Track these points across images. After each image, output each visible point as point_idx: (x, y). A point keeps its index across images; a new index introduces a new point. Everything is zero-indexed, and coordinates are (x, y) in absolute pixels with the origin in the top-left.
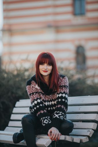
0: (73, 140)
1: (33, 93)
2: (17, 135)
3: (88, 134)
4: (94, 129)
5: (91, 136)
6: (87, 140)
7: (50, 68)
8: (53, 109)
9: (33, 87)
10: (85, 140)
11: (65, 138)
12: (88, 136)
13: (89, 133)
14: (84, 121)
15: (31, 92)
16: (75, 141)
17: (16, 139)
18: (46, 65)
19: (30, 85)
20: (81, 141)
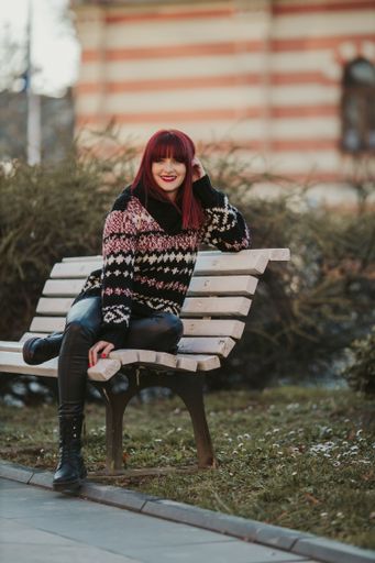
0: (178, 364)
1: (119, 235)
2: (36, 343)
3: (219, 349)
4: (236, 336)
5: (226, 355)
6: (217, 364)
7: (181, 168)
8: (170, 272)
9: (127, 218)
10: (211, 364)
11: (157, 358)
12: (220, 355)
13: (222, 345)
14: (215, 317)
15: (117, 231)
16: (182, 366)
17: (32, 352)
18: (168, 161)
19: (123, 211)
20: (199, 365)
